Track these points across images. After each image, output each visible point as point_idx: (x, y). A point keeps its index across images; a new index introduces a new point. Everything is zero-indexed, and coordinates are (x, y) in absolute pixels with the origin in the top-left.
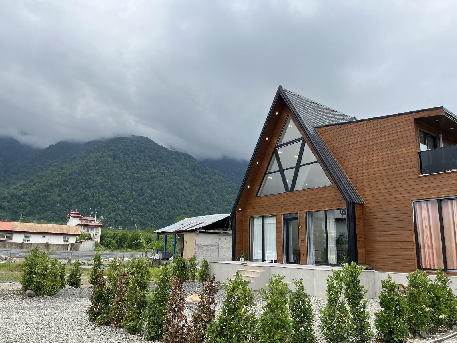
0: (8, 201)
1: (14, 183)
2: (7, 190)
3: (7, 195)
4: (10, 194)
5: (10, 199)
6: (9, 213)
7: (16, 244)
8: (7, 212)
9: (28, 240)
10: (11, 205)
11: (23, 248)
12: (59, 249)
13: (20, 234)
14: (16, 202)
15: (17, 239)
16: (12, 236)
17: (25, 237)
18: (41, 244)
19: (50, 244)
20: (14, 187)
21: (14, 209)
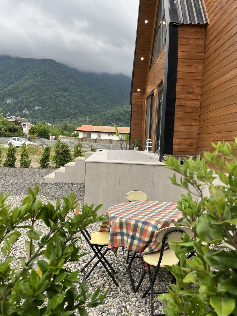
0: (123, 116)
1: (126, 104)
2: (122, 109)
3: (122, 112)
4: (124, 111)
5: (124, 114)
6: (124, 123)
7: (92, 139)
8: (123, 123)
9: (100, 137)
10: (125, 118)
11: (97, 142)
12: (118, 143)
13: (95, 133)
14: (127, 116)
15: (94, 136)
16: (91, 134)
17: (98, 135)
18: (107, 140)
19: (112, 140)
20: (126, 106)
21: (127, 121)
